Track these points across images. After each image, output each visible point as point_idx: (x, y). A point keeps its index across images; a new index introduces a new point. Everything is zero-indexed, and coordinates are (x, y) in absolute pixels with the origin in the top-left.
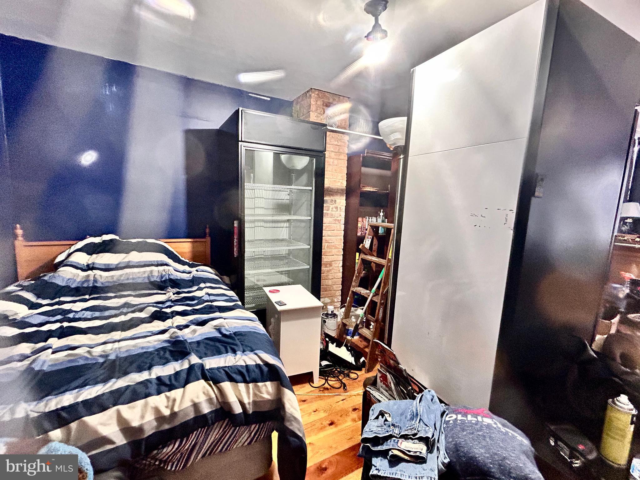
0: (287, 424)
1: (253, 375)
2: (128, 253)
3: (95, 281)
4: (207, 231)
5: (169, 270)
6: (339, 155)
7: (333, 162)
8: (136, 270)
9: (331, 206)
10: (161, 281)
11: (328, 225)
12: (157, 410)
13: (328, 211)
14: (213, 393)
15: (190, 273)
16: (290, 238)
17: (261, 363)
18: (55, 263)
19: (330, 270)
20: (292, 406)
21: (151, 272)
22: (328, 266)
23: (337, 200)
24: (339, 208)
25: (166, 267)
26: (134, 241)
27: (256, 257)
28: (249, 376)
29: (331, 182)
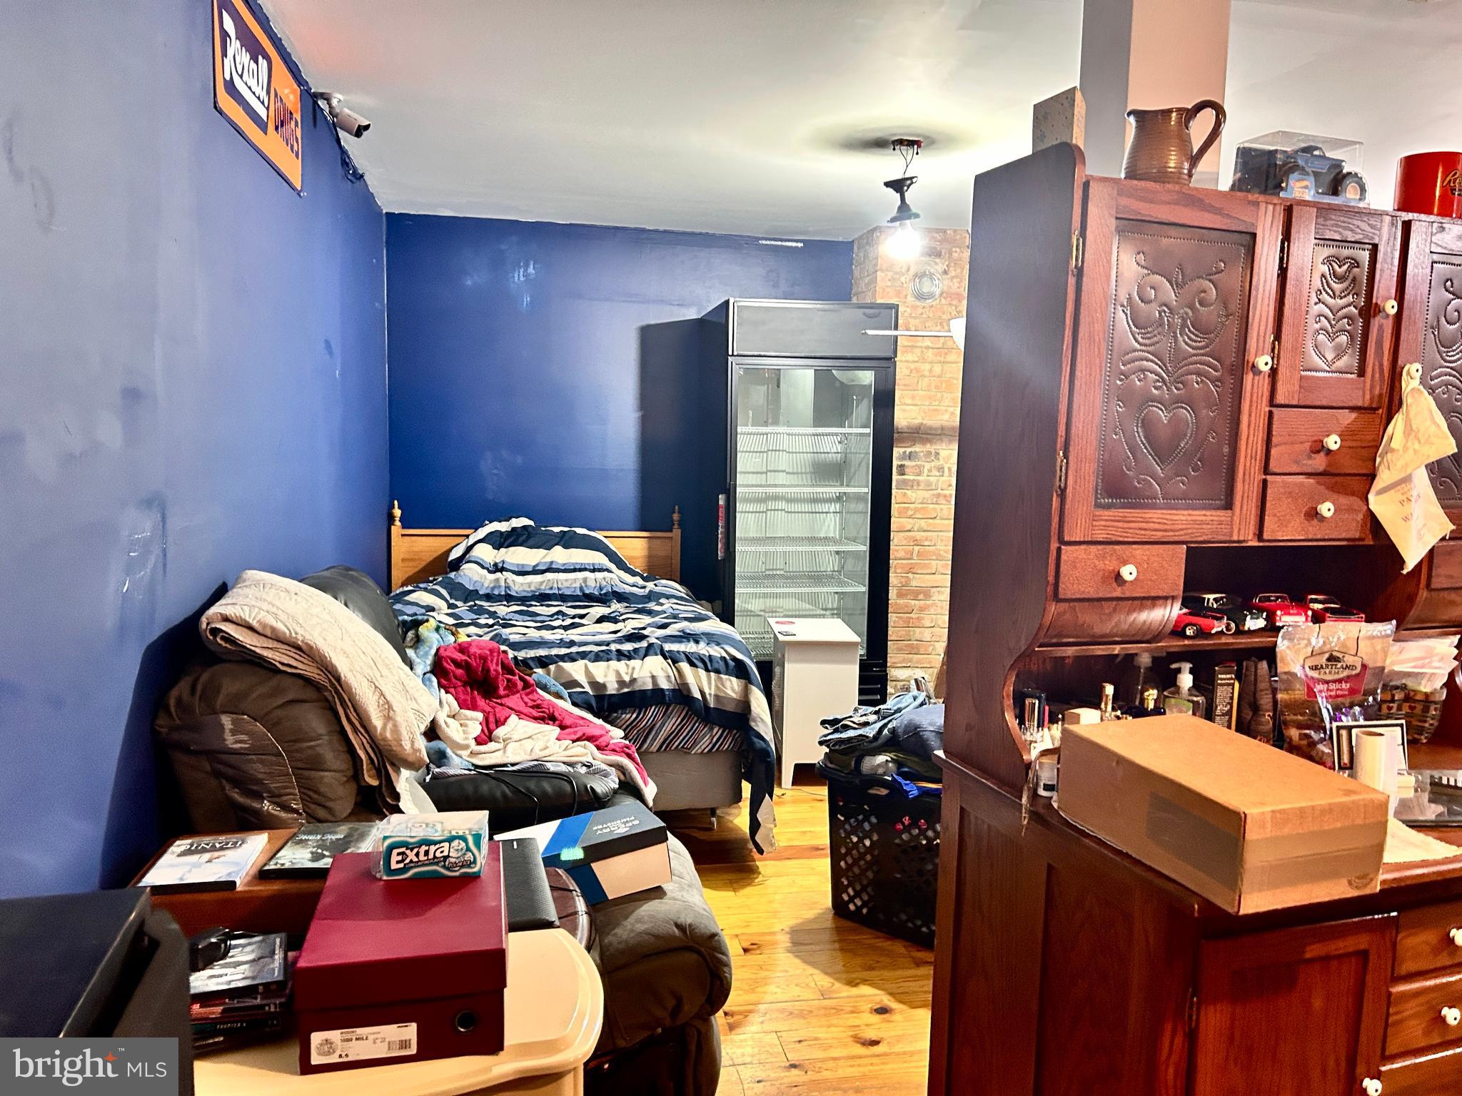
0: (753, 724)
1: (716, 665)
2: (549, 549)
3: (508, 587)
4: (676, 517)
5: (611, 579)
6: (946, 354)
7: (931, 371)
8: (562, 576)
9: (927, 466)
10: (600, 594)
11: (920, 506)
12: (618, 673)
13: (919, 475)
14: (671, 672)
15: (644, 587)
16: (841, 536)
17: (728, 658)
18: (451, 561)
19: (928, 607)
20: (759, 706)
21: (585, 580)
22: (921, 597)
23: (941, 452)
24: (946, 470)
25: (606, 573)
26: (556, 530)
27: (767, 573)
28: (712, 666)
29: (925, 413)
